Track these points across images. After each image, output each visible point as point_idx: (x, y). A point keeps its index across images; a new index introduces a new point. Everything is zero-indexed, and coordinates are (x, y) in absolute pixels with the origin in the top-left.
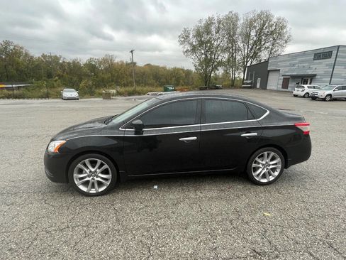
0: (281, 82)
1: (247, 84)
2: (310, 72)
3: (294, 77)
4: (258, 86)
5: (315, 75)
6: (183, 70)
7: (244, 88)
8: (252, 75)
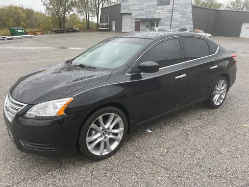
0: (133, 25)
1: (103, 27)
2: (156, 16)
3: (144, 21)
4: (114, 29)
5: (159, 19)
6: (22, 9)
7: (101, 30)
8: (106, 18)
